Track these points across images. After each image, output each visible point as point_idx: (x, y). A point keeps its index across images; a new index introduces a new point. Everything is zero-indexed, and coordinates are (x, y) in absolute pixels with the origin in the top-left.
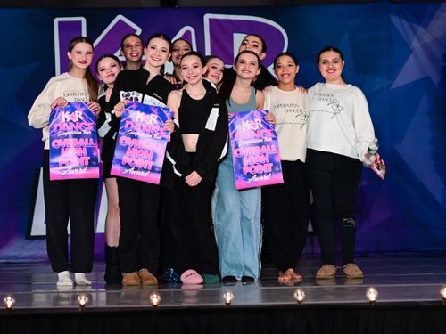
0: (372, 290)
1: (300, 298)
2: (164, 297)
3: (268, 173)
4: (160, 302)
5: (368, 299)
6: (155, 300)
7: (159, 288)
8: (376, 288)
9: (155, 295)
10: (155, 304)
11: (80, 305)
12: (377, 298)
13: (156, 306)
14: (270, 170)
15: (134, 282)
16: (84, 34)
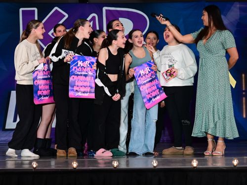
0: (195, 161)
1: (155, 165)
2: (80, 164)
3: (158, 95)
4: (77, 166)
5: (192, 165)
6: (75, 165)
7: (77, 159)
8: (197, 160)
9: (75, 162)
10: (75, 167)
11: (33, 167)
12: (197, 165)
13: (75, 168)
14: (158, 93)
15: (62, 155)
16: (36, 18)
